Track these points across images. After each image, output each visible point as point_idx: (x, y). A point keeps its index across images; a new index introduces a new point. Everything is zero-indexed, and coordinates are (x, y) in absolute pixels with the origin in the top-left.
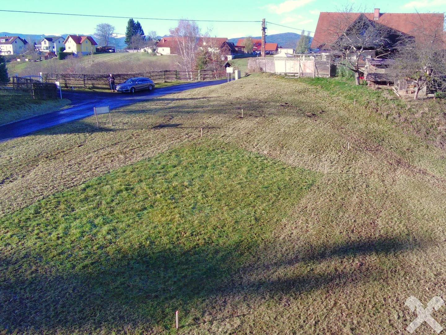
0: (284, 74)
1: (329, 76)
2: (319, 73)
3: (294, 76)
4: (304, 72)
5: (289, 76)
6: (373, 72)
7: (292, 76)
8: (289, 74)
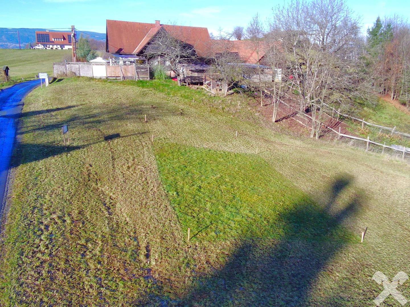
0: (105, 78)
1: (149, 79)
2: (140, 77)
3: (116, 79)
4: (125, 75)
5: (111, 80)
6: (190, 76)
7: (114, 79)
8: (111, 78)
